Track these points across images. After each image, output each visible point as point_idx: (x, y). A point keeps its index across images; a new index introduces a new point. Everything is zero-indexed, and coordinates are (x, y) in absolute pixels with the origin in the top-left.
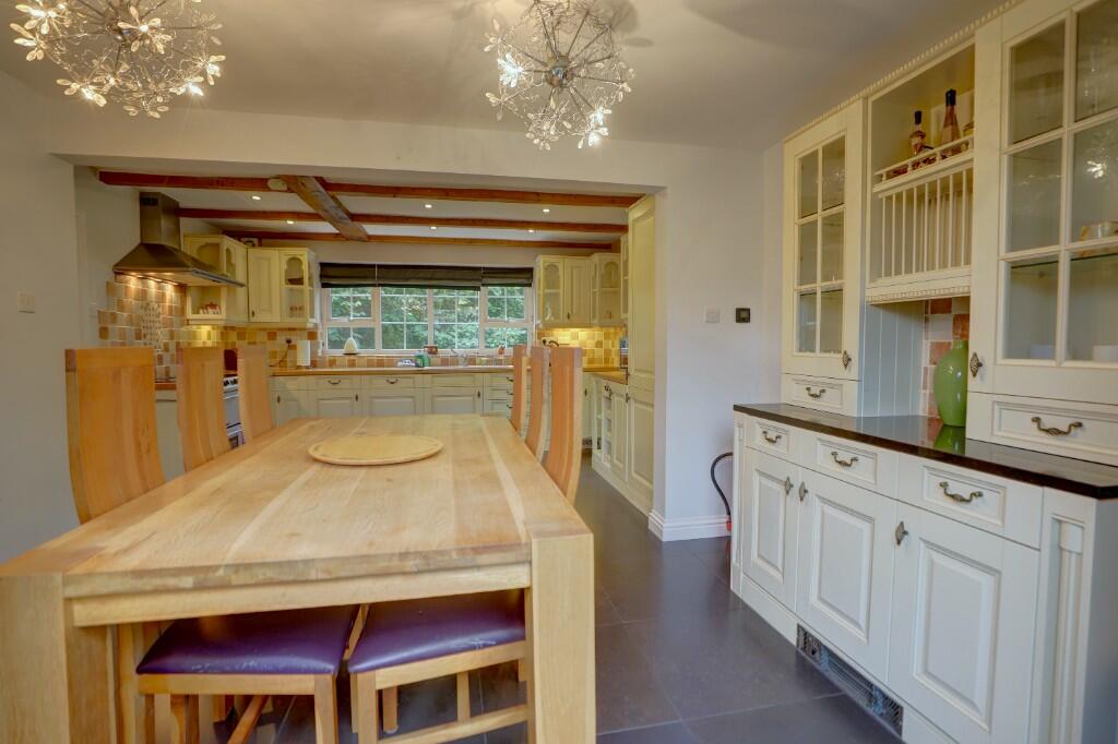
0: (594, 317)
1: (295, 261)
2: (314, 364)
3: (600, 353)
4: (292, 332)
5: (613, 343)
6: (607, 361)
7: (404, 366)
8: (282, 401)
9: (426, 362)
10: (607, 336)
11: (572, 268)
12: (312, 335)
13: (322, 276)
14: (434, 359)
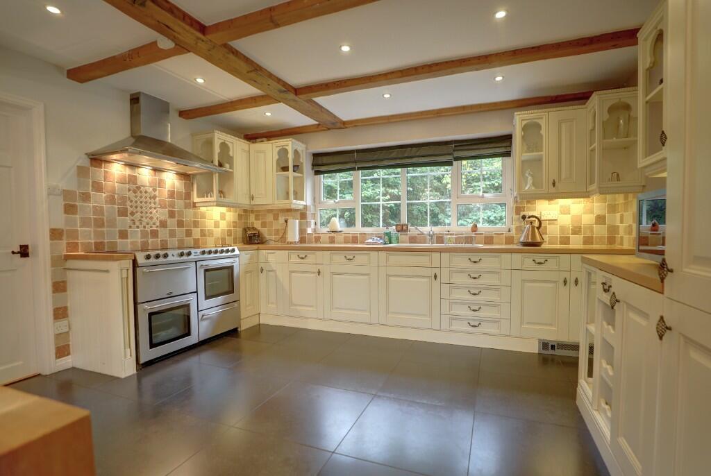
0: (592, 182)
1: (283, 152)
2: (302, 240)
3: (600, 231)
4: (289, 213)
5: (622, 216)
6: (611, 240)
7: (373, 244)
8: (264, 271)
9: (394, 239)
10: (612, 209)
11: (560, 123)
12: (303, 216)
13: (314, 165)
14: (403, 237)
